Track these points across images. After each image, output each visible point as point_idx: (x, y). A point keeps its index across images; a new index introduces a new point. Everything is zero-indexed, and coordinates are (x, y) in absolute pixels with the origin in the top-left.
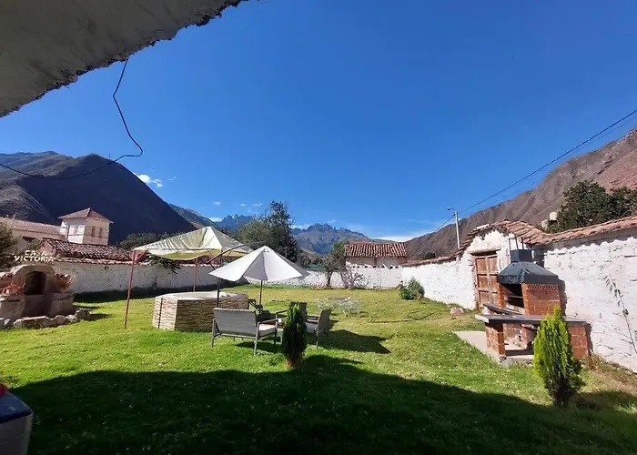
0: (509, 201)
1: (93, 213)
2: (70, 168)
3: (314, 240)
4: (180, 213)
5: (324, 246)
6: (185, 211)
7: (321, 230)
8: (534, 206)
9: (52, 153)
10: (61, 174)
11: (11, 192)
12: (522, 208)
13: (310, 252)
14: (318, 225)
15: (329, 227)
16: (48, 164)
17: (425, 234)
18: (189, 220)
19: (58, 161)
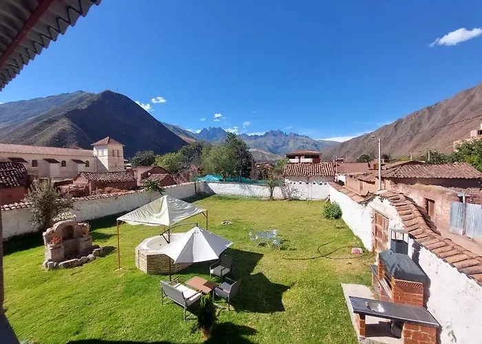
0: (447, 100)
1: (111, 140)
2: (94, 102)
3: (270, 143)
4: (171, 129)
5: (277, 147)
6: (174, 127)
7: (275, 135)
8: (473, 103)
9: (81, 92)
10: (89, 107)
11: (63, 123)
12: (460, 105)
13: (266, 153)
14: (272, 131)
15: (282, 133)
16: (81, 100)
17: (363, 134)
18: (177, 134)
19: (86, 98)
